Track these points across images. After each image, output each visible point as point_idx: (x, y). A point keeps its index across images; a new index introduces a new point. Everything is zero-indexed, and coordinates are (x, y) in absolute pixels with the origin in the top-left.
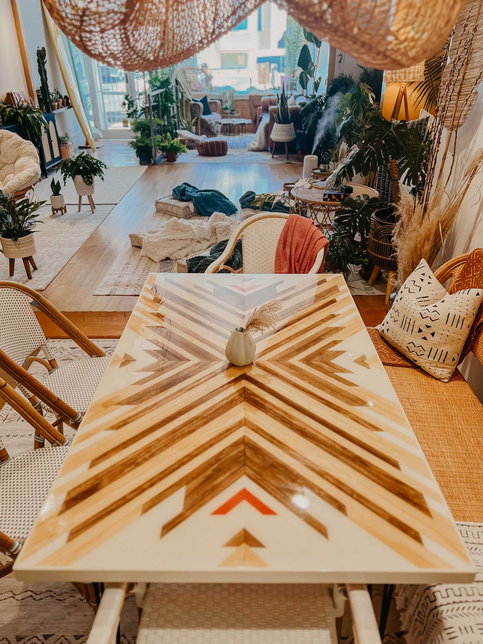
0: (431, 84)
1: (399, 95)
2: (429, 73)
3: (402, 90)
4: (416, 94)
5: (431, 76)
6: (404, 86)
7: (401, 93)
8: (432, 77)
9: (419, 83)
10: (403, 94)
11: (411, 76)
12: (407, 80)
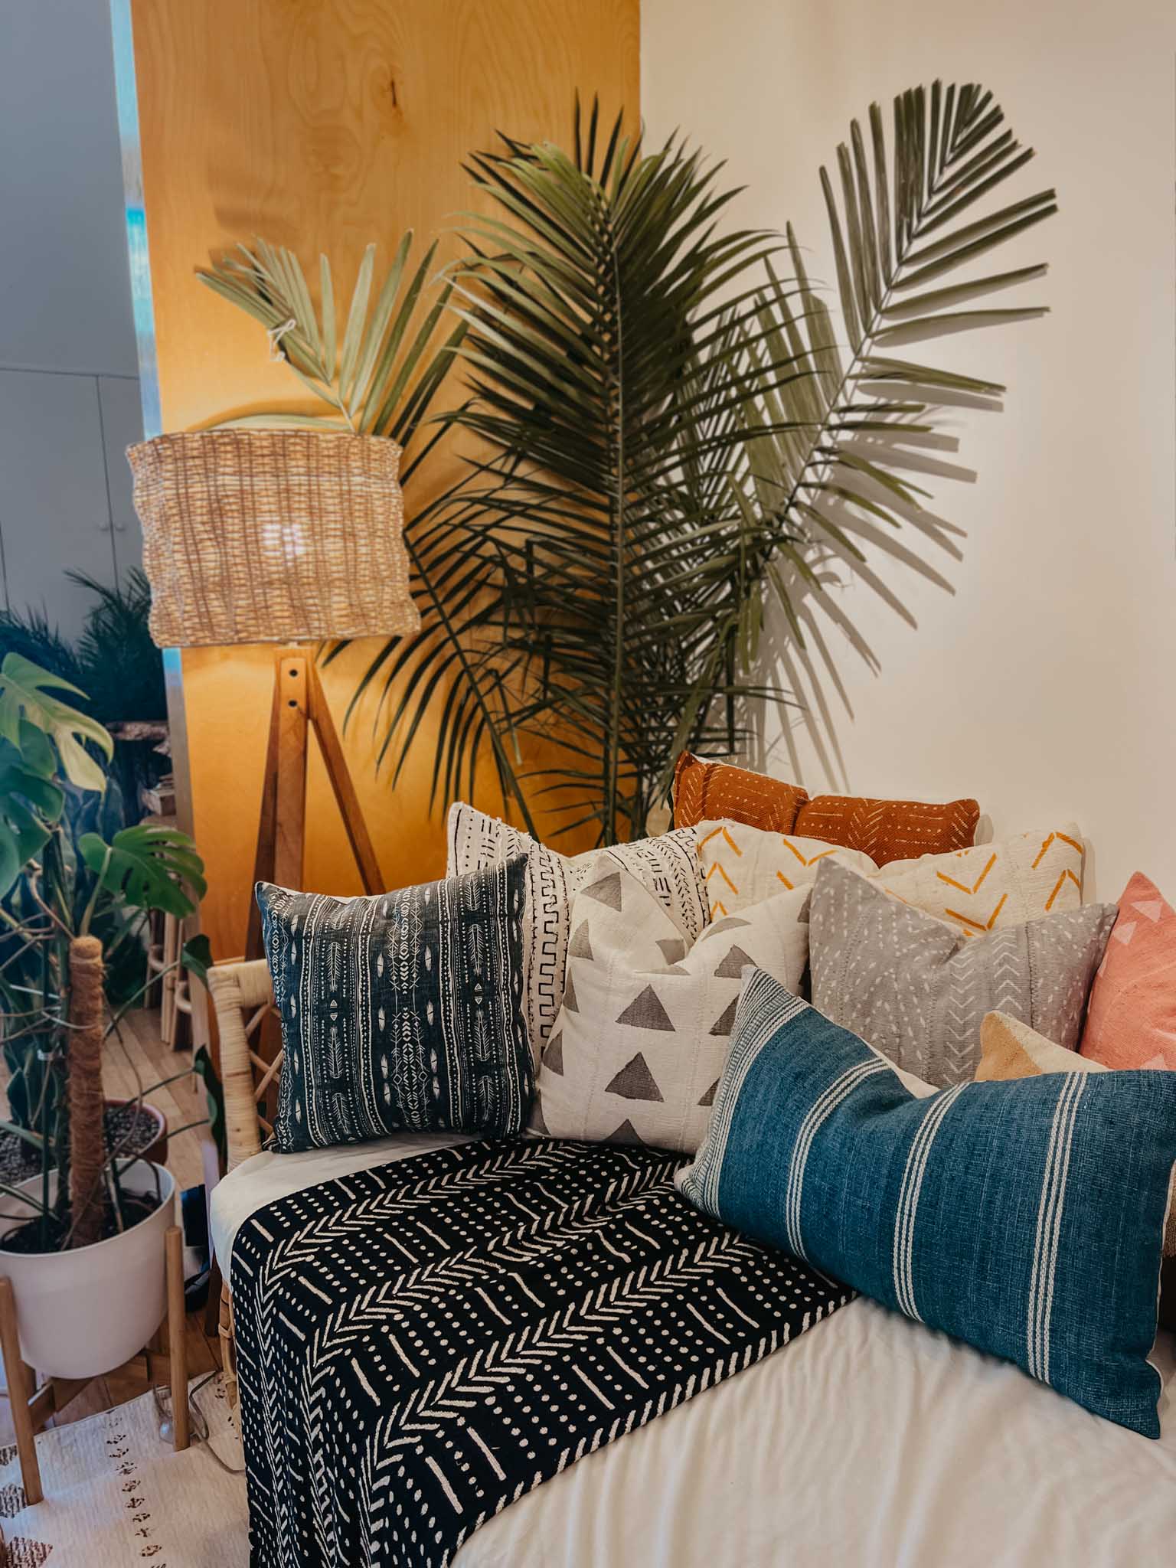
0: (449, 649)
1: (284, 725)
2: (431, 592)
3: (295, 688)
4: (378, 703)
5: (438, 606)
6: (299, 664)
7: (288, 712)
8: (448, 609)
9: (383, 644)
10: (308, 714)
11: (339, 602)
12: (319, 628)
